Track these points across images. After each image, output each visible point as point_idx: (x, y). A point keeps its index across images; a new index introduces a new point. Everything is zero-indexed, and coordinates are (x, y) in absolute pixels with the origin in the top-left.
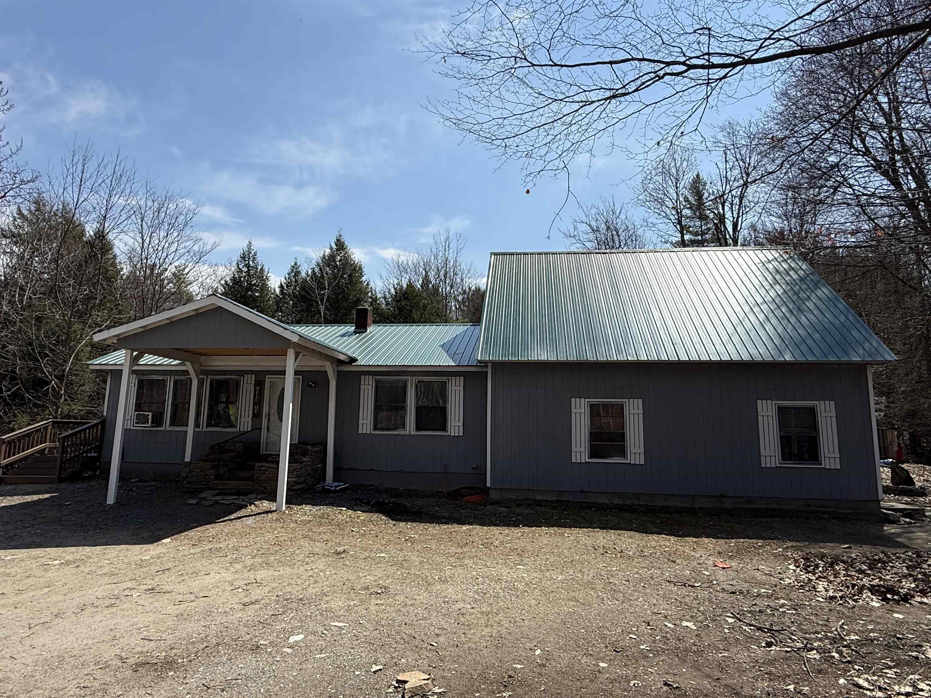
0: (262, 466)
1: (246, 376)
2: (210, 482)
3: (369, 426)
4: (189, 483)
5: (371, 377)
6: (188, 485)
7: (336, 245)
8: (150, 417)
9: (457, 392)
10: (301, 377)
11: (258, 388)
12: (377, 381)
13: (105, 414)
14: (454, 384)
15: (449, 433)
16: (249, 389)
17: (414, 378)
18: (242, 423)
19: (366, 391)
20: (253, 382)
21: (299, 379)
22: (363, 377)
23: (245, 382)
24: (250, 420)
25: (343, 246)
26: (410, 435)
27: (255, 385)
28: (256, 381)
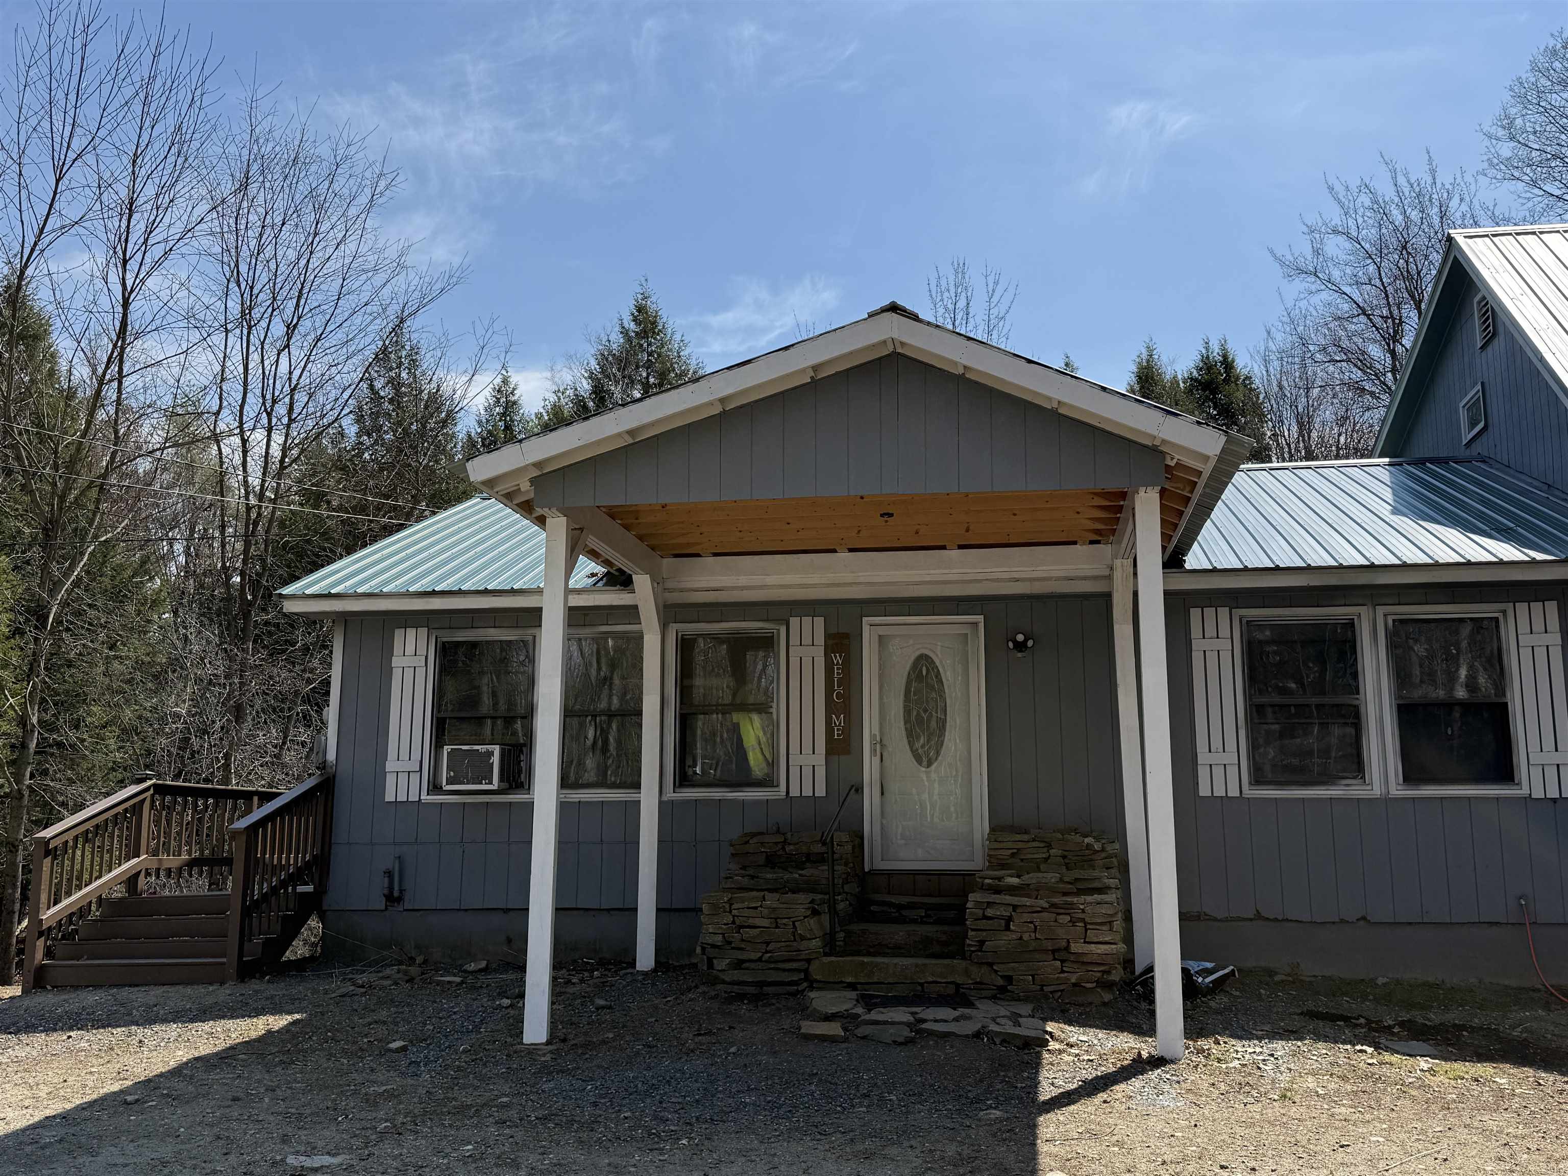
0: (990, 904)
1: (794, 621)
2: (809, 961)
3: (1233, 772)
4: (738, 964)
5: (1224, 612)
6: (736, 975)
7: (635, 320)
8: (496, 760)
9: (1541, 653)
10: (980, 618)
11: (837, 659)
12: (1249, 626)
13: (331, 756)
14: (1524, 626)
15: (1525, 791)
16: (807, 662)
17: (1381, 610)
18: (794, 771)
19: (1212, 658)
20: (820, 639)
21: (976, 624)
22: (1195, 613)
23: (794, 640)
24: (819, 759)
25: (654, 323)
26: (1387, 801)
27: (829, 650)
28: (828, 636)
